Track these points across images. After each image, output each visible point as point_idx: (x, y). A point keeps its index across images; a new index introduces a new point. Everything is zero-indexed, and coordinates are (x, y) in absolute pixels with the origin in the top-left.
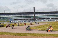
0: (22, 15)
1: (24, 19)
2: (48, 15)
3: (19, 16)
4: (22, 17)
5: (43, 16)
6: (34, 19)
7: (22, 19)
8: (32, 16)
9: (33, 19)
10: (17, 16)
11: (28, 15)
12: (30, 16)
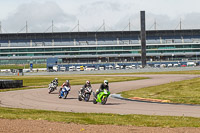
2: (196, 41)
6: (144, 60)
8: (133, 47)
9: (137, 58)
12: (124, 48)
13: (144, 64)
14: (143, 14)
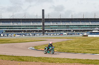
0: (21, 24)
1: (25, 31)
2: (67, 24)
3: (15, 24)
4: (20, 26)
5: (59, 26)
6: (43, 32)
7: (21, 31)
8: (38, 26)
9: (40, 31)
10: (11, 24)
11: (31, 24)
12: (35, 26)
13: (44, 34)
14: (43, 11)
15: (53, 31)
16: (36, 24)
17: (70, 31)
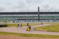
0: (26, 15)
2: (52, 15)
3: (23, 15)
10: (20, 15)
11: (32, 15)
13: (39, 21)
14: (39, 8)
15: (44, 19)
16: (34, 15)
17: (54, 19)
